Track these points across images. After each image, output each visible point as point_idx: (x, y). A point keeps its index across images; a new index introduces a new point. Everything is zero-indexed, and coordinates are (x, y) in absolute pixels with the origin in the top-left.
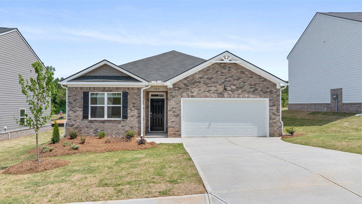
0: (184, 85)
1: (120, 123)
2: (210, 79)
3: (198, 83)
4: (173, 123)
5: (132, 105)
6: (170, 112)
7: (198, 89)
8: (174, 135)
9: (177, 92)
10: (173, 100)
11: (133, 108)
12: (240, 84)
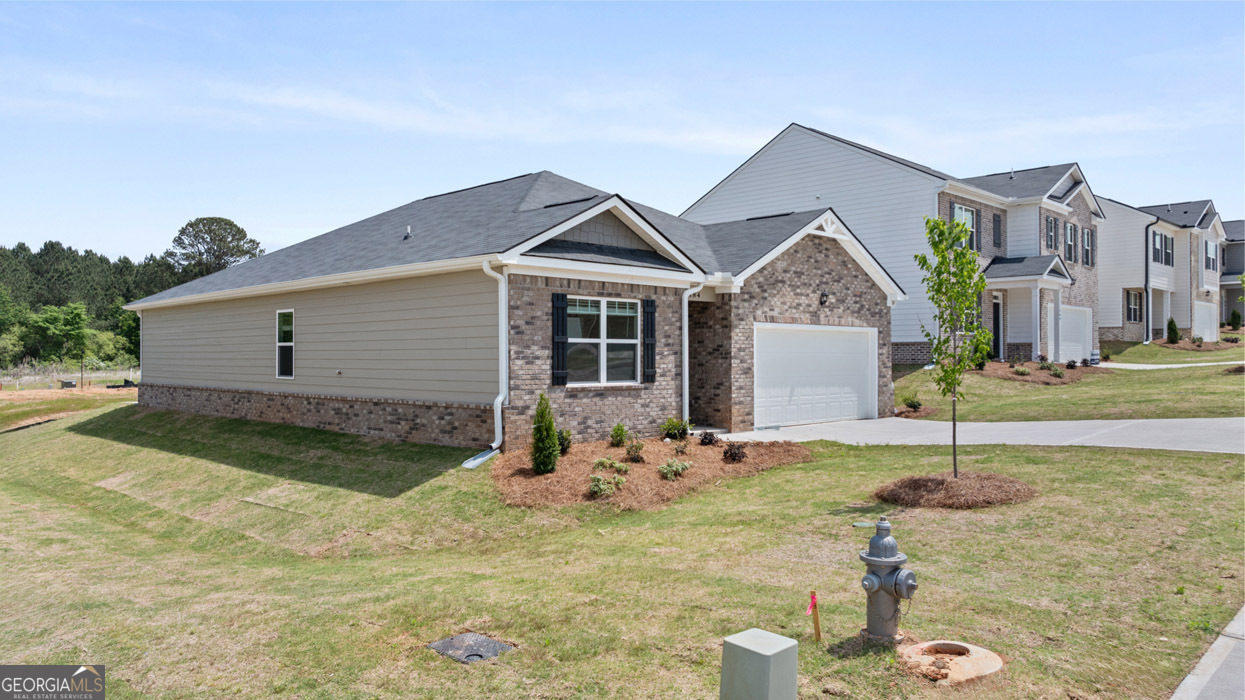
0: (759, 287)
1: (639, 396)
2: (799, 274)
3: (780, 285)
4: (742, 391)
5: (663, 340)
6: (736, 361)
7: (781, 300)
8: (741, 425)
9: (746, 304)
10: (741, 327)
11: (666, 349)
12: (841, 293)
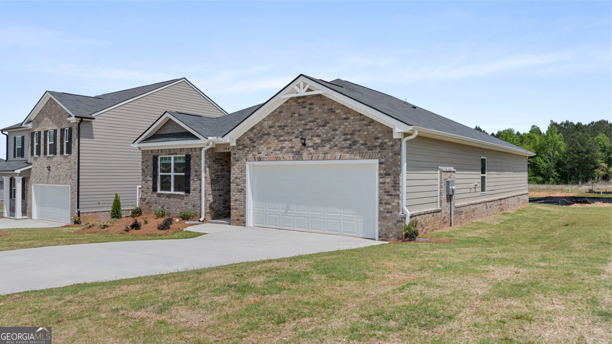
0: (250, 140)
1: (183, 199)
2: (282, 127)
3: (266, 137)
4: (237, 202)
5: (194, 173)
6: (234, 184)
7: (267, 146)
8: (237, 222)
9: (241, 152)
10: (237, 165)
11: (196, 177)
12: (327, 134)
